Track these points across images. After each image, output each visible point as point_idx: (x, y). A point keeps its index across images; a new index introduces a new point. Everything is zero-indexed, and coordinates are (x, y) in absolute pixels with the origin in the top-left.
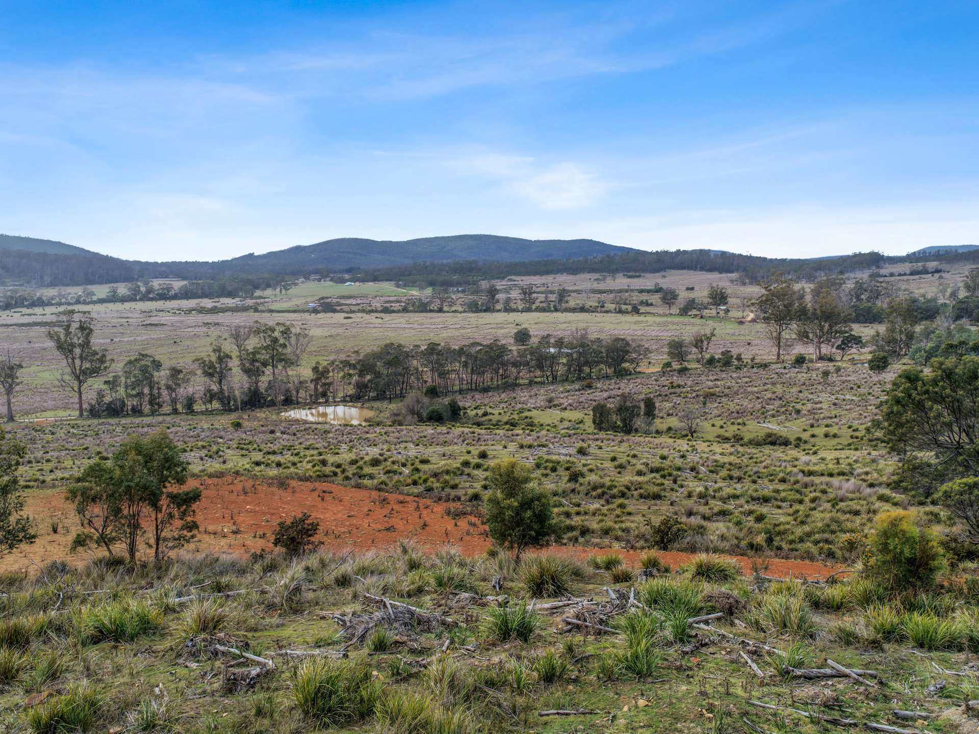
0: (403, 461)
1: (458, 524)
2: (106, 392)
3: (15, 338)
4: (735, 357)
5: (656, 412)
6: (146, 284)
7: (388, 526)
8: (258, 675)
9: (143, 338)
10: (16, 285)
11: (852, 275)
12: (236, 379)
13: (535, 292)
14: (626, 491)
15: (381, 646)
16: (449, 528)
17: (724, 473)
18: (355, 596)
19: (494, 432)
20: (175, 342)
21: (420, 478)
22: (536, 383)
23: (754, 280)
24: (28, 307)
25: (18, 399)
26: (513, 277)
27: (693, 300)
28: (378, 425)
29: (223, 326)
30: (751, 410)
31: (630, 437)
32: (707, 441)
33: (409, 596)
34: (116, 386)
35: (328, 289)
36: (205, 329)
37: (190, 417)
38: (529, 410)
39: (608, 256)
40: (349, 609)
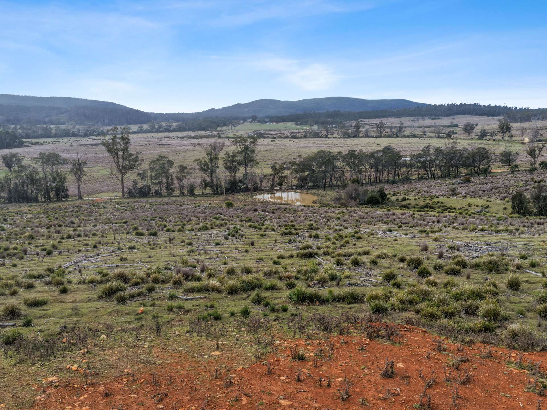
2: (138, 181)
3: (88, 151)
6: (158, 124)
9: (158, 152)
10: (91, 125)
12: (222, 175)
13: (383, 127)
20: (176, 154)
25: (86, 185)
29: (202, 145)
34: (145, 177)
35: (258, 127)
36: (193, 147)
38: (437, 197)
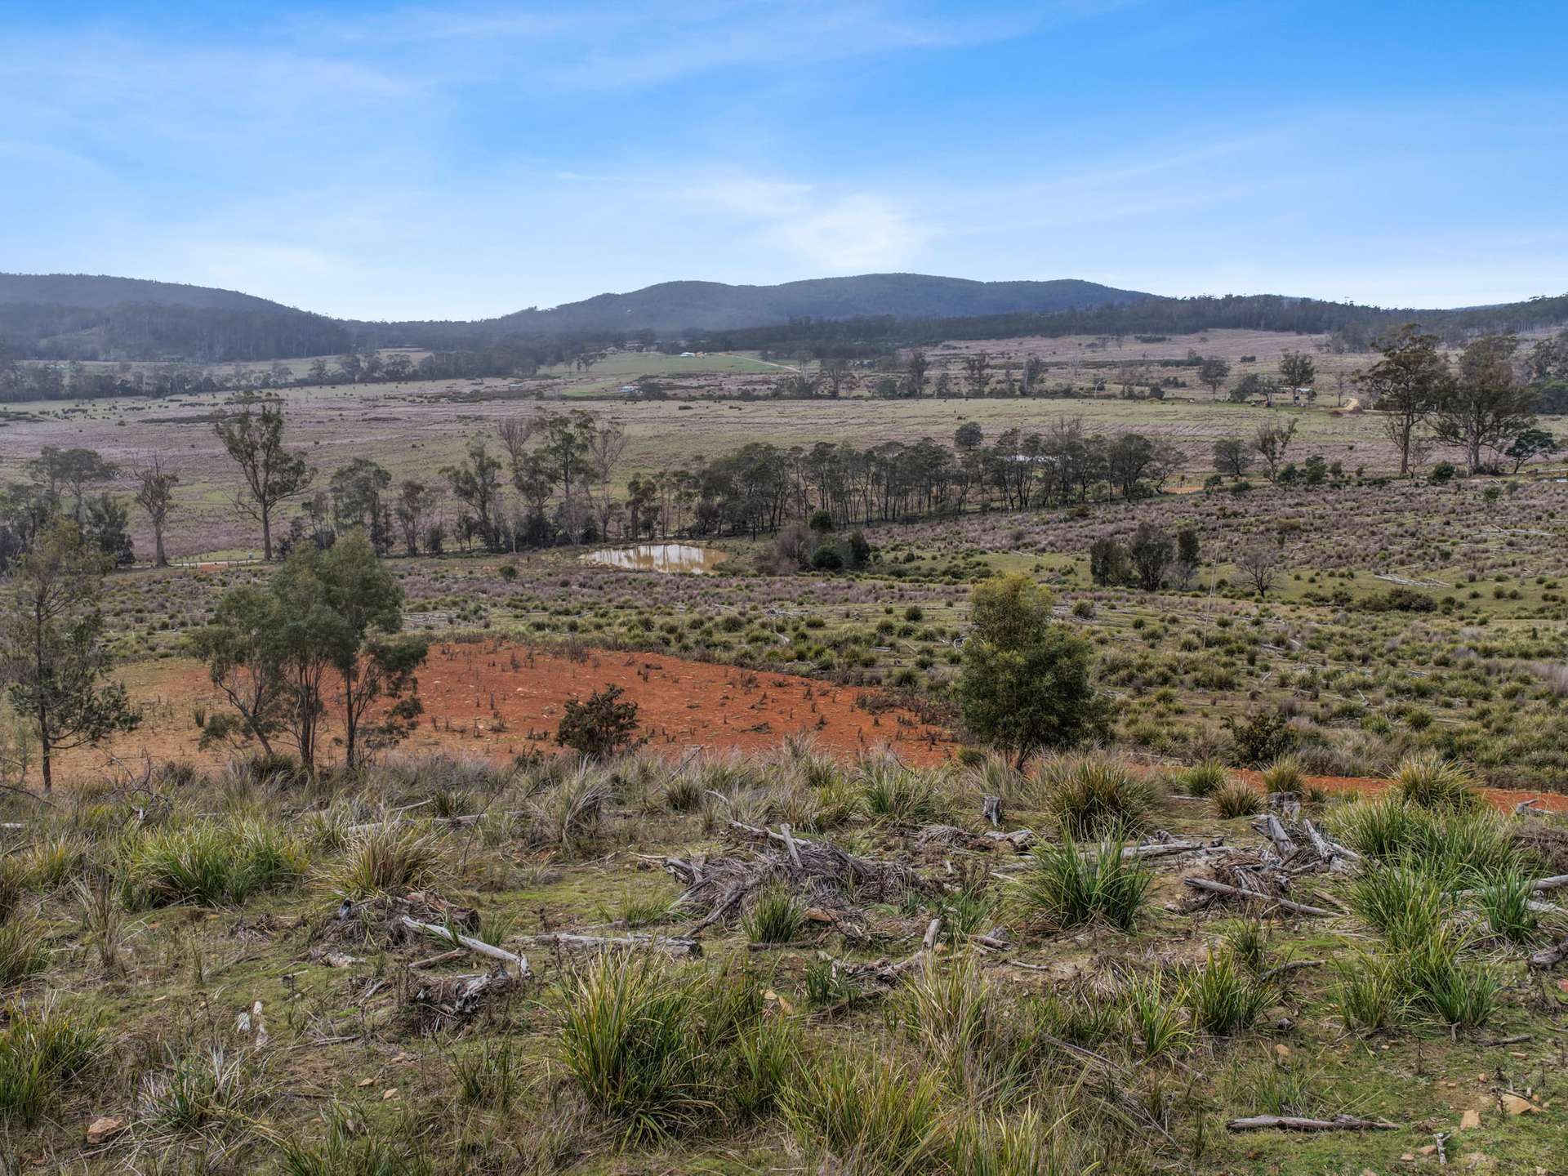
0: (780, 623)
1: (881, 721)
2: (305, 520)
3: (171, 440)
4: (1330, 467)
5: (1199, 555)
6: (368, 355)
7: (757, 723)
8: (484, 992)
9: (364, 441)
10: (173, 360)
11: (1528, 335)
12: (508, 503)
13: (988, 366)
14: (1170, 673)
15: (777, 930)
16: (865, 729)
17: (1333, 649)
18: (710, 827)
19: (925, 586)
20: (414, 446)
21: (809, 649)
22: (993, 509)
23: (1358, 345)
24: (190, 393)
25: (175, 532)
26: (952, 343)
27: (1254, 378)
28: (734, 575)
29: (489, 421)
30: (1363, 554)
31: (1156, 595)
32: (1290, 602)
33: (821, 829)
34: (322, 510)
35: (655, 364)
36: (461, 426)
37: (436, 561)
38: (983, 553)
39: (1110, 307)
40: (698, 852)
